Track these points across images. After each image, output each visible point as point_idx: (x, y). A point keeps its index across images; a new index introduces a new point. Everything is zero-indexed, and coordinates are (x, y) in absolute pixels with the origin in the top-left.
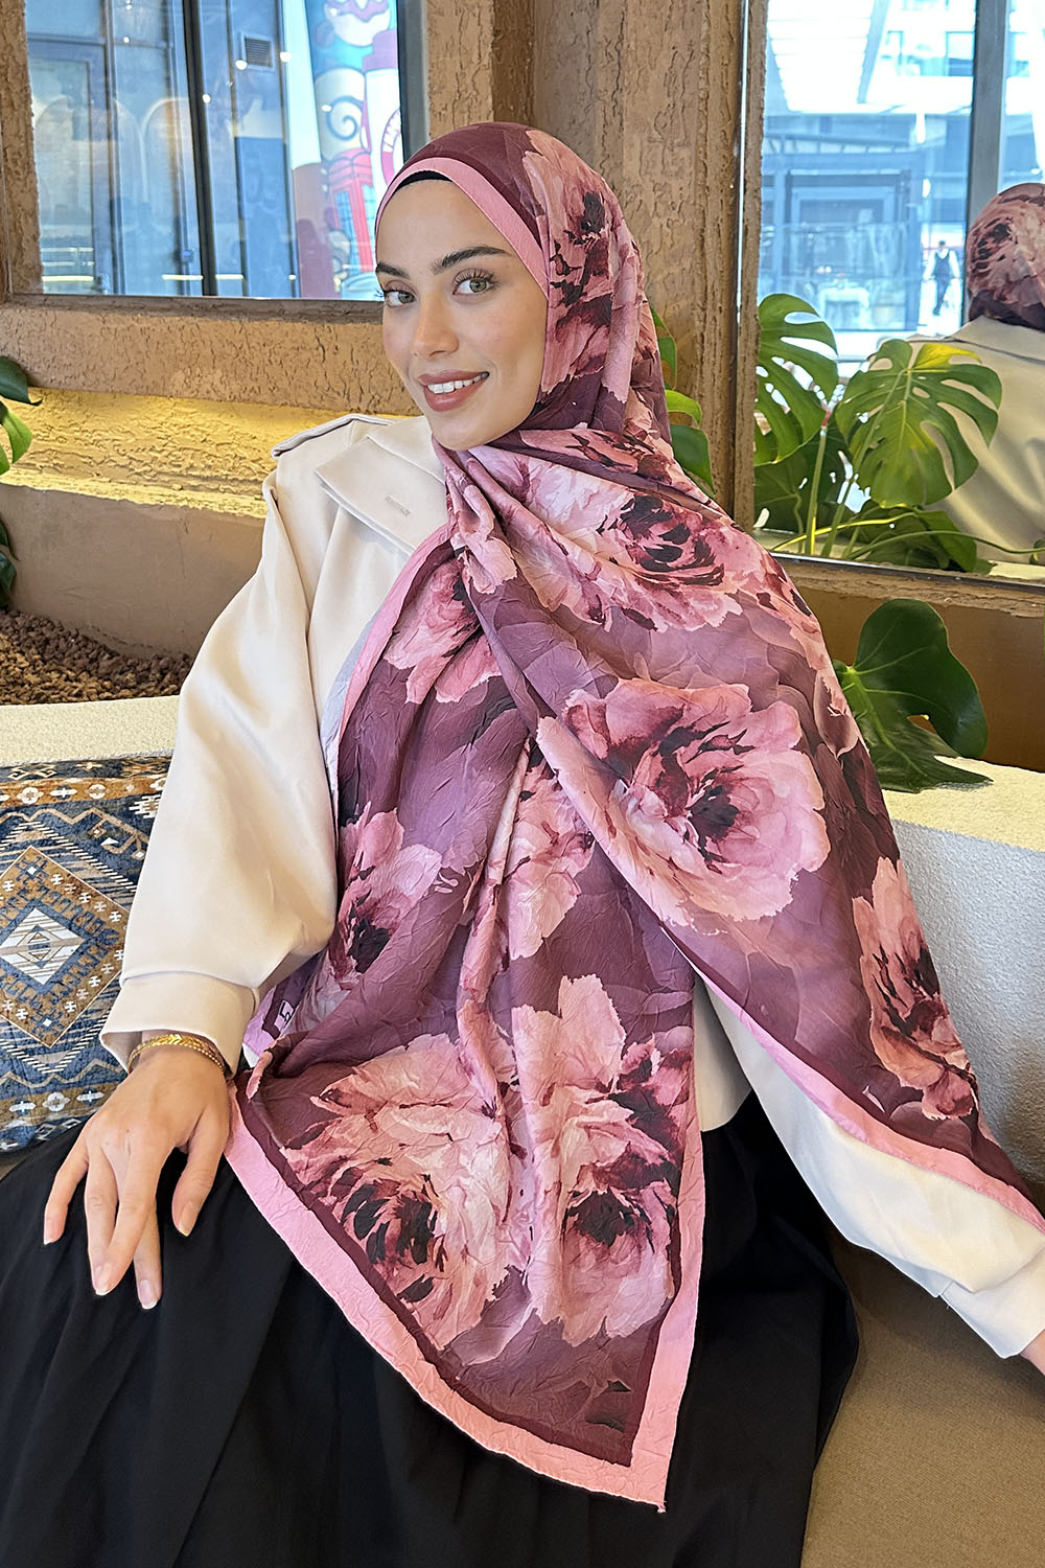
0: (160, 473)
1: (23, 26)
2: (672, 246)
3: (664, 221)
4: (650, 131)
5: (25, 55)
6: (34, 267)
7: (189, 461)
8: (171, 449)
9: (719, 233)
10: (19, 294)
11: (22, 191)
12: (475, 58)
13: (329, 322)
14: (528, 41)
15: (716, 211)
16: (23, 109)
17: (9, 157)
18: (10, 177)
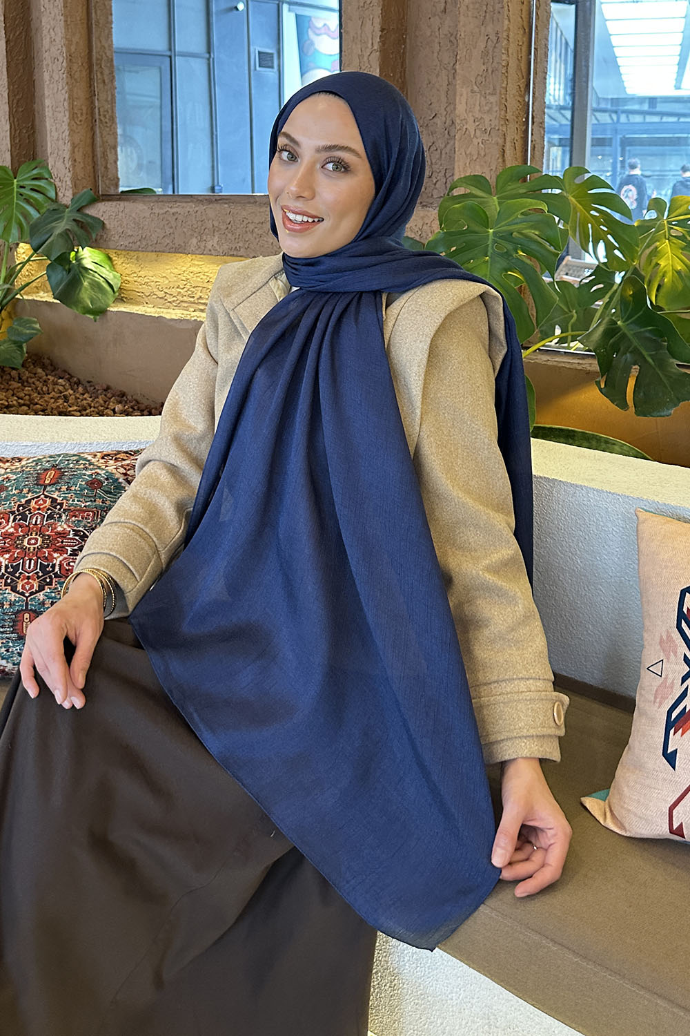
0: (182, 301)
1: (111, 35)
2: (485, 155)
3: (480, 141)
4: (472, 85)
5: (112, 53)
6: (114, 179)
7: (199, 294)
8: (189, 287)
9: (515, 148)
10: (105, 195)
11: (109, 134)
12: (370, 45)
14: (403, 34)
15: (513, 134)
16: (110, 85)
17: (101, 113)
18: (101, 125)
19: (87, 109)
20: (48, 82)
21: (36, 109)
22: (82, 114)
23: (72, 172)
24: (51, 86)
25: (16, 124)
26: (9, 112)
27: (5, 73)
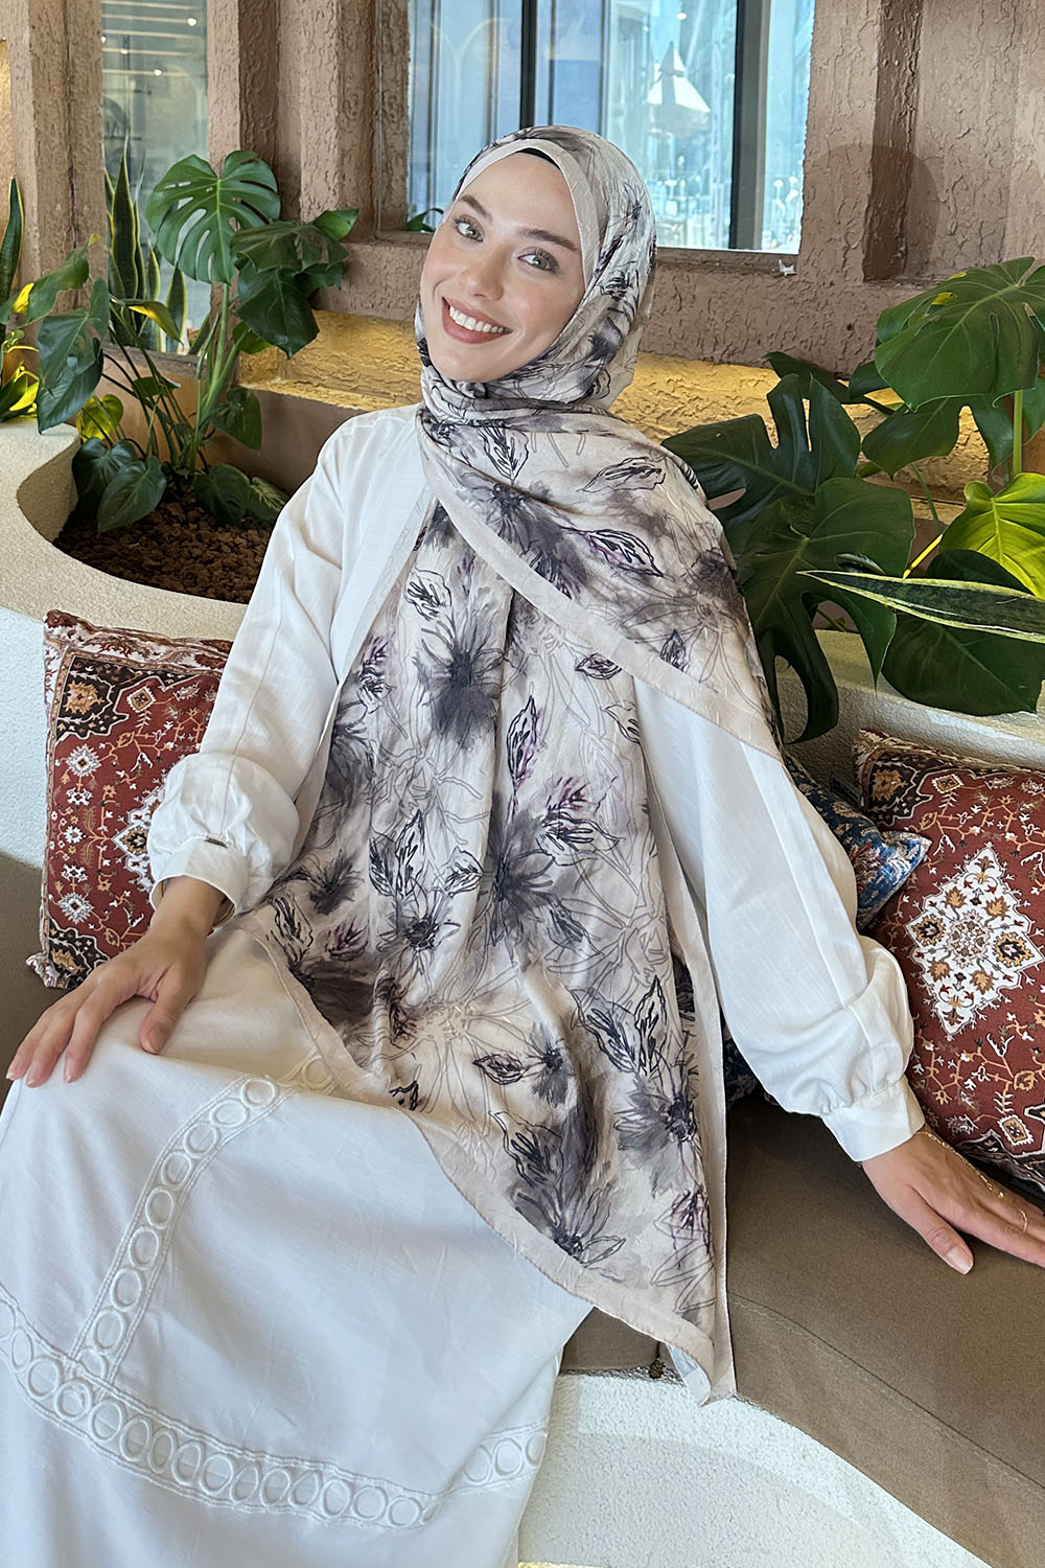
6: (400, 206)
10: (387, 232)
11: (395, 134)
12: (863, 14)
13: (688, 271)
16: (401, 55)
17: (386, 100)
18: (385, 120)
19: (366, 93)
20: (305, 51)
21: (280, 89)
22: (356, 103)
23: (338, 195)
24: (311, 56)
25: (250, 115)
26: (240, 94)
27: (236, 31)
